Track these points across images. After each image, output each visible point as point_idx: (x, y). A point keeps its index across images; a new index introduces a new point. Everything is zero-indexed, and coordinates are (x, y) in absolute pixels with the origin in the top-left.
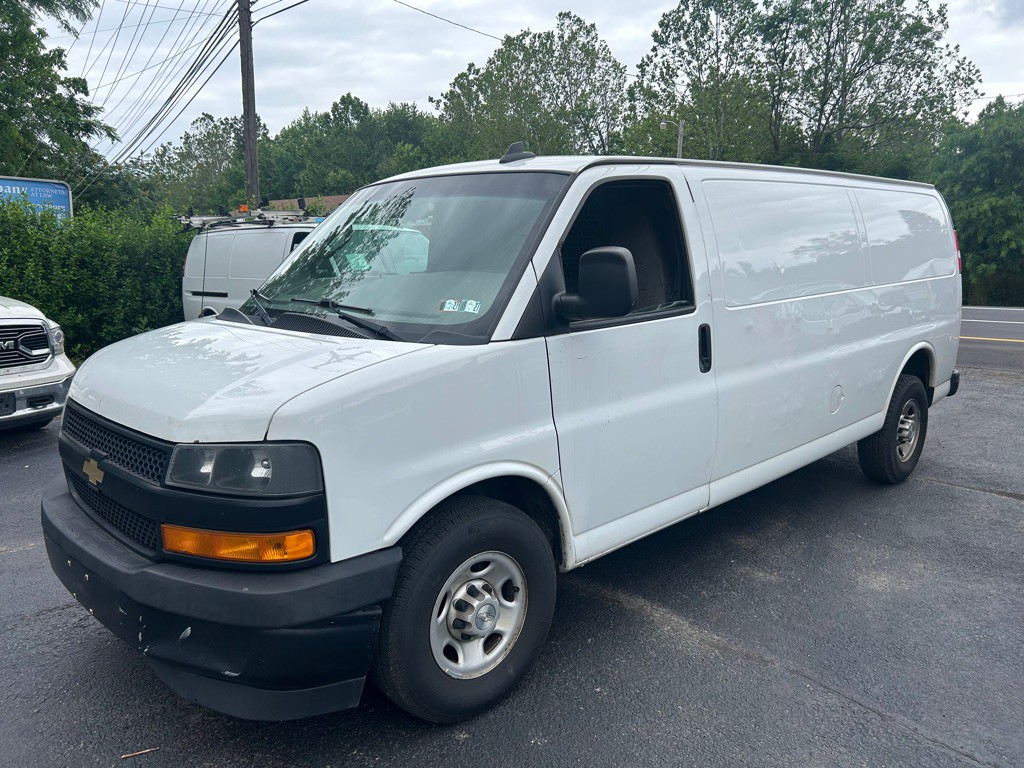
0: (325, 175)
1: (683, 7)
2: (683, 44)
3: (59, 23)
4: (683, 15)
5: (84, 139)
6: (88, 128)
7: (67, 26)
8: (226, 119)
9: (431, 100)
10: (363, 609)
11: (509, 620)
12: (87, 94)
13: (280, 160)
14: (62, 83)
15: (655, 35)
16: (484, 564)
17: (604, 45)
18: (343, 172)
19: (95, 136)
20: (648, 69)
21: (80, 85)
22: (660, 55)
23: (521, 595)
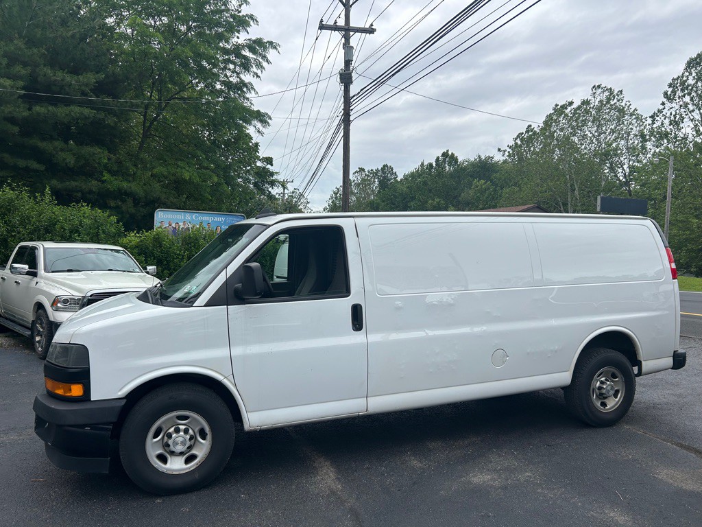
0: (427, 202)
1: (687, 74)
2: (687, 99)
3: (254, 130)
4: (688, 79)
5: (270, 189)
6: (272, 183)
7: (259, 131)
8: (372, 170)
9: (499, 150)
10: (104, 424)
11: (202, 450)
12: (272, 165)
13: (401, 194)
14: (260, 160)
15: (666, 94)
16: (185, 418)
17: (628, 104)
18: (438, 200)
19: (276, 188)
20: (657, 118)
21: (269, 161)
22: (667, 108)
23: (209, 437)
